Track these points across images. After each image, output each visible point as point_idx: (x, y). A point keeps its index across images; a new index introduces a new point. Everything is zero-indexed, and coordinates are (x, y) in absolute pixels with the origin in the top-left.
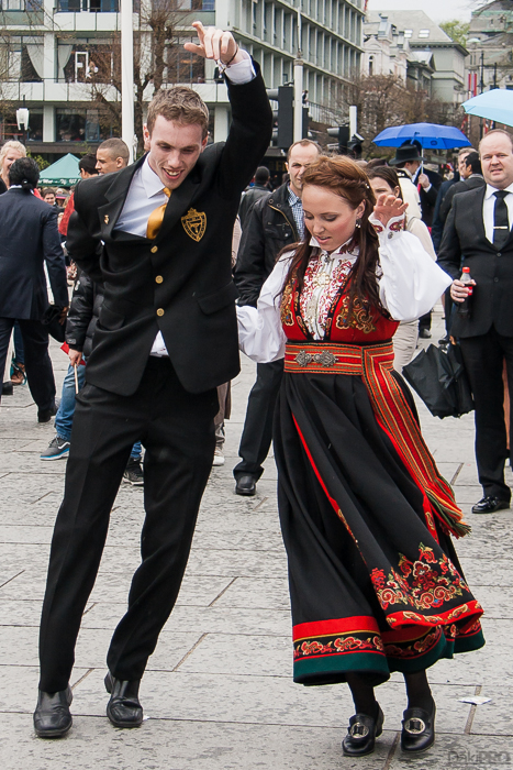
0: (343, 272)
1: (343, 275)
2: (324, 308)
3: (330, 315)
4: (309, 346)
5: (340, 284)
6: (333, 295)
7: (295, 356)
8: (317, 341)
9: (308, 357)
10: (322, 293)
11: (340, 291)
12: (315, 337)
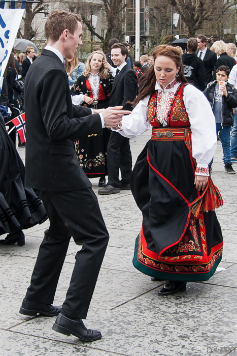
0: (171, 97)
1: (171, 98)
2: (166, 113)
3: (168, 116)
4: (161, 129)
5: (171, 103)
6: (169, 108)
7: (156, 134)
8: (165, 127)
9: (161, 133)
10: (164, 108)
11: (171, 105)
12: (164, 125)
